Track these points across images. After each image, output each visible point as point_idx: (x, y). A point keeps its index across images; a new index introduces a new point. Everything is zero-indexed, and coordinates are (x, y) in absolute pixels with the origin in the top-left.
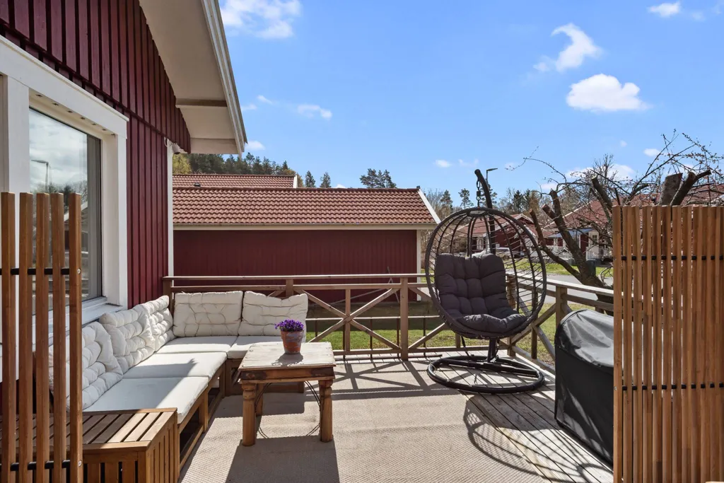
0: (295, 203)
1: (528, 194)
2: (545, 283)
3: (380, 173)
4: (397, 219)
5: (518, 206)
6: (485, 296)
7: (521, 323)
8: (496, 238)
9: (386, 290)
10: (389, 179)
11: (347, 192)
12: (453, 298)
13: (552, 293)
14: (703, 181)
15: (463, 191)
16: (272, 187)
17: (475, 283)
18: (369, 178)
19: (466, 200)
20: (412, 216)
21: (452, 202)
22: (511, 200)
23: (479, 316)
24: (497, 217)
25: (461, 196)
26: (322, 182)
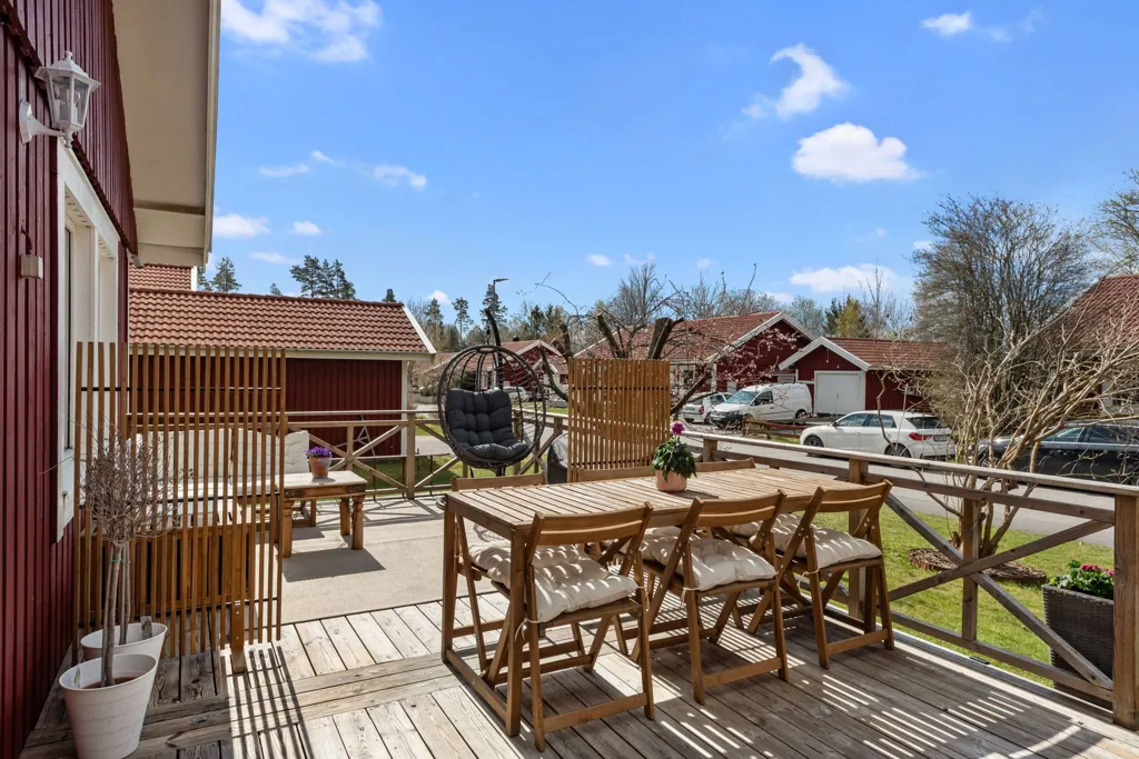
0: (214, 316)
1: (551, 311)
2: (544, 416)
3: (326, 264)
4: (375, 345)
5: (537, 327)
6: (492, 429)
7: (523, 451)
8: (504, 373)
9: (392, 427)
10: (342, 276)
11: (297, 303)
12: (462, 431)
13: (550, 425)
14: (678, 326)
15: (459, 302)
16: (173, 289)
17: (484, 418)
18: (306, 271)
19: (463, 315)
20: (396, 342)
21: (441, 316)
22: (526, 319)
23: (487, 445)
24: (504, 354)
25: (456, 308)
26: (219, 271)
